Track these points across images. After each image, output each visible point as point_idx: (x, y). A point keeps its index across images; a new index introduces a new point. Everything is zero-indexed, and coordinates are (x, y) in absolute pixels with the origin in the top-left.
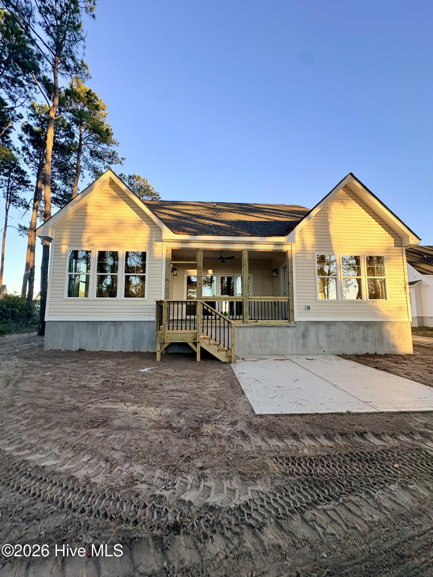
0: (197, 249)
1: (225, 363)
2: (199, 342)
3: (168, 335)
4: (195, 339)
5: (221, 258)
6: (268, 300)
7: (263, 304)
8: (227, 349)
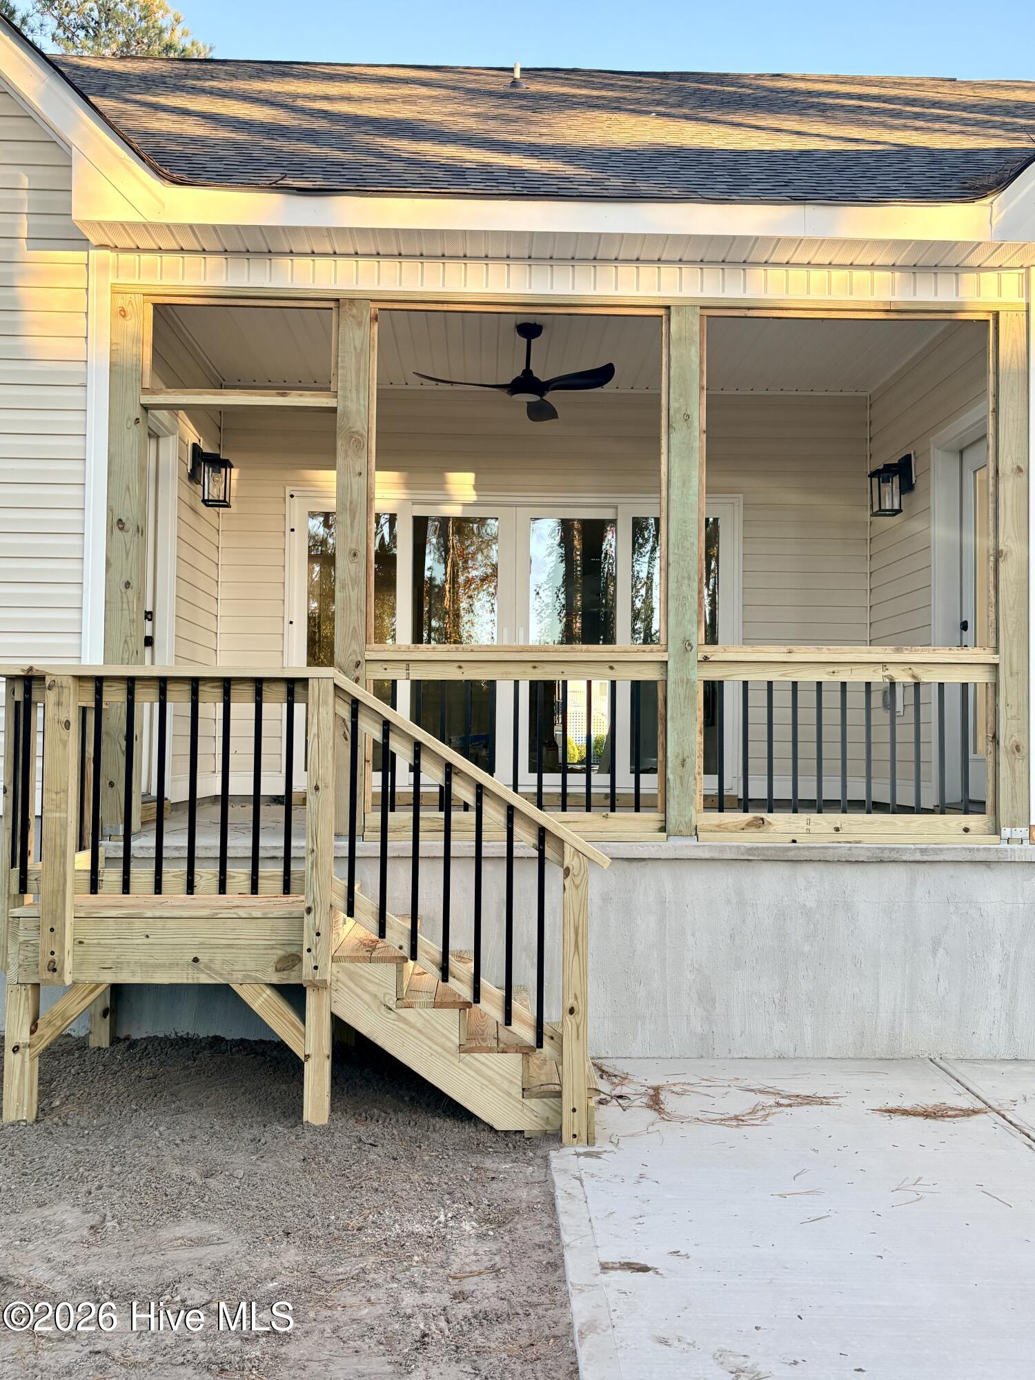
0: (339, 301)
1: (514, 1140)
2: (321, 986)
3: (90, 932)
4: (292, 960)
5: (526, 383)
6: (844, 675)
7: (807, 699)
8: (529, 1036)
